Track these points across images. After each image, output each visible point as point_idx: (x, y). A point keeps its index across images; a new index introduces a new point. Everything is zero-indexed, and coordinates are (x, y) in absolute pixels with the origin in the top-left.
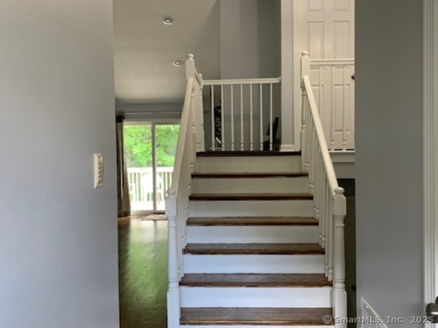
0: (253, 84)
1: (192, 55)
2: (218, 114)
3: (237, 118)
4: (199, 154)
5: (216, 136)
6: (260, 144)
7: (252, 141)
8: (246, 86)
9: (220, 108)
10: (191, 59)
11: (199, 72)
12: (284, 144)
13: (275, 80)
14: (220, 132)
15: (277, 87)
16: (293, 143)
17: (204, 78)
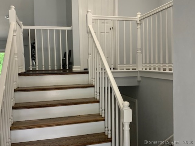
0: (55, 30)
1: (13, 7)
2: (33, 47)
3: (46, 50)
4: (20, 74)
5: (33, 59)
6: (60, 65)
7: (56, 64)
8: (51, 31)
9: (34, 43)
10: (13, 9)
11: (20, 21)
12: (75, 65)
13: (69, 28)
14: (35, 57)
15: (70, 32)
16: (80, 65)
17: (24, 25)
